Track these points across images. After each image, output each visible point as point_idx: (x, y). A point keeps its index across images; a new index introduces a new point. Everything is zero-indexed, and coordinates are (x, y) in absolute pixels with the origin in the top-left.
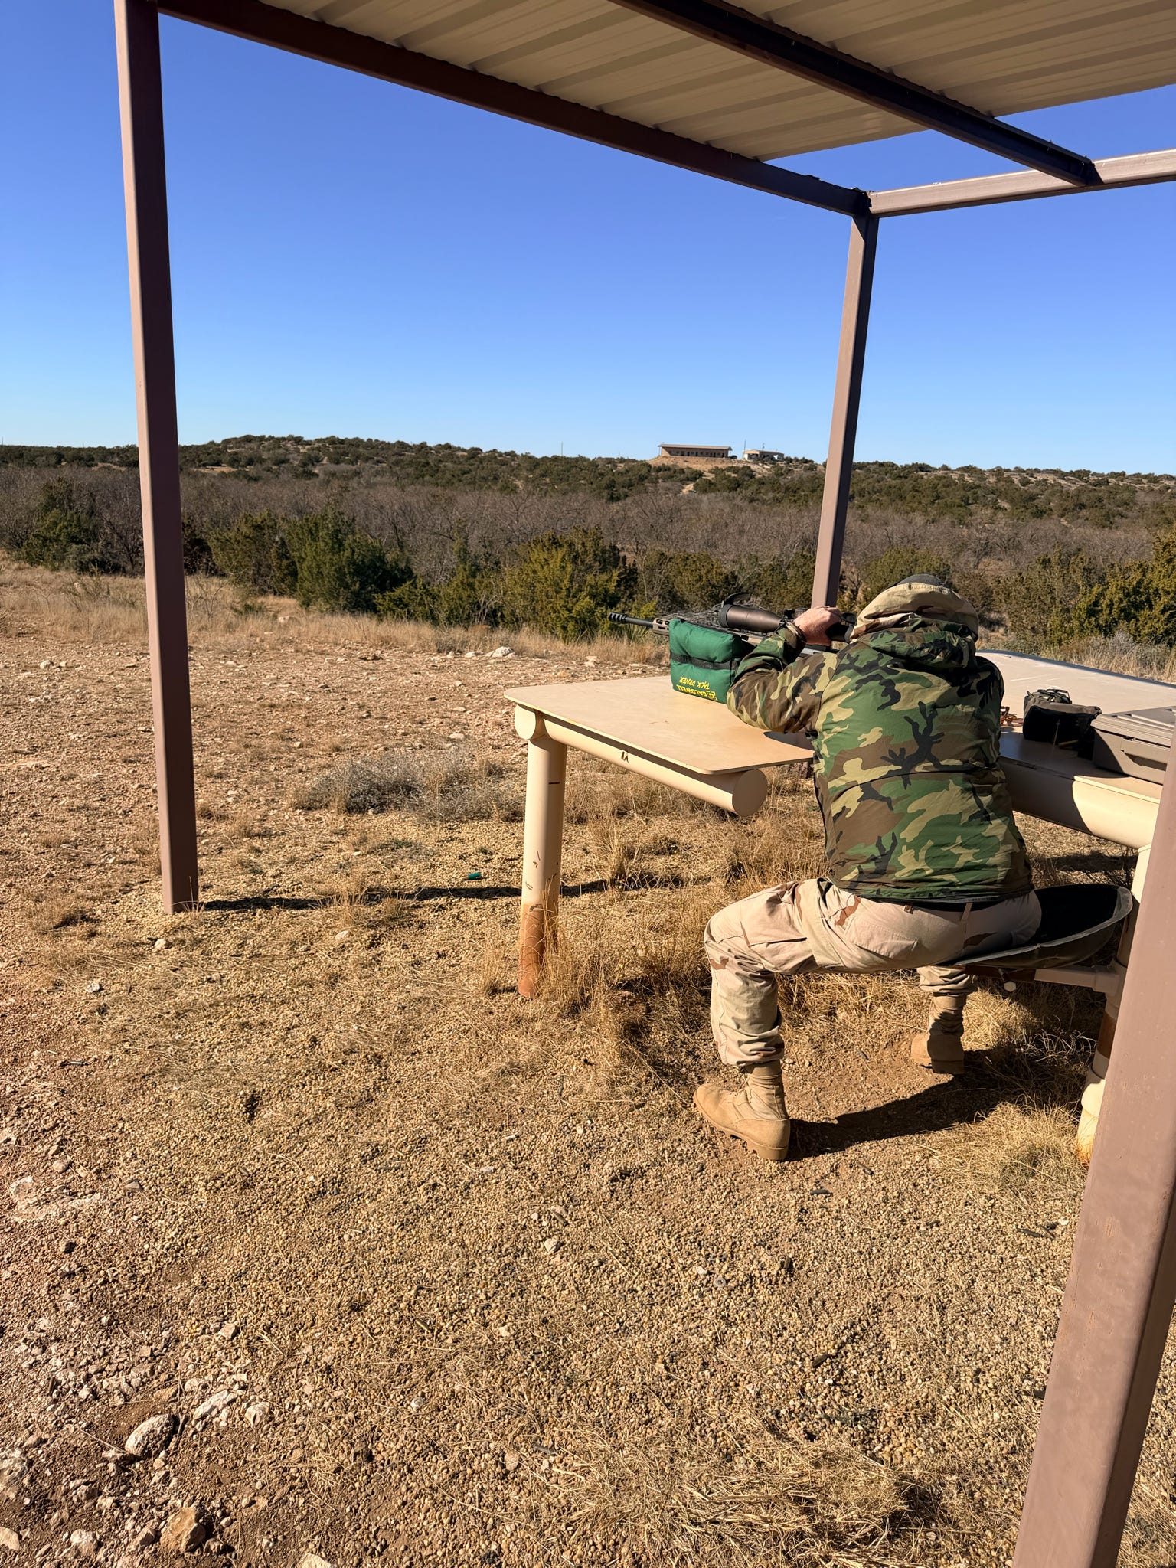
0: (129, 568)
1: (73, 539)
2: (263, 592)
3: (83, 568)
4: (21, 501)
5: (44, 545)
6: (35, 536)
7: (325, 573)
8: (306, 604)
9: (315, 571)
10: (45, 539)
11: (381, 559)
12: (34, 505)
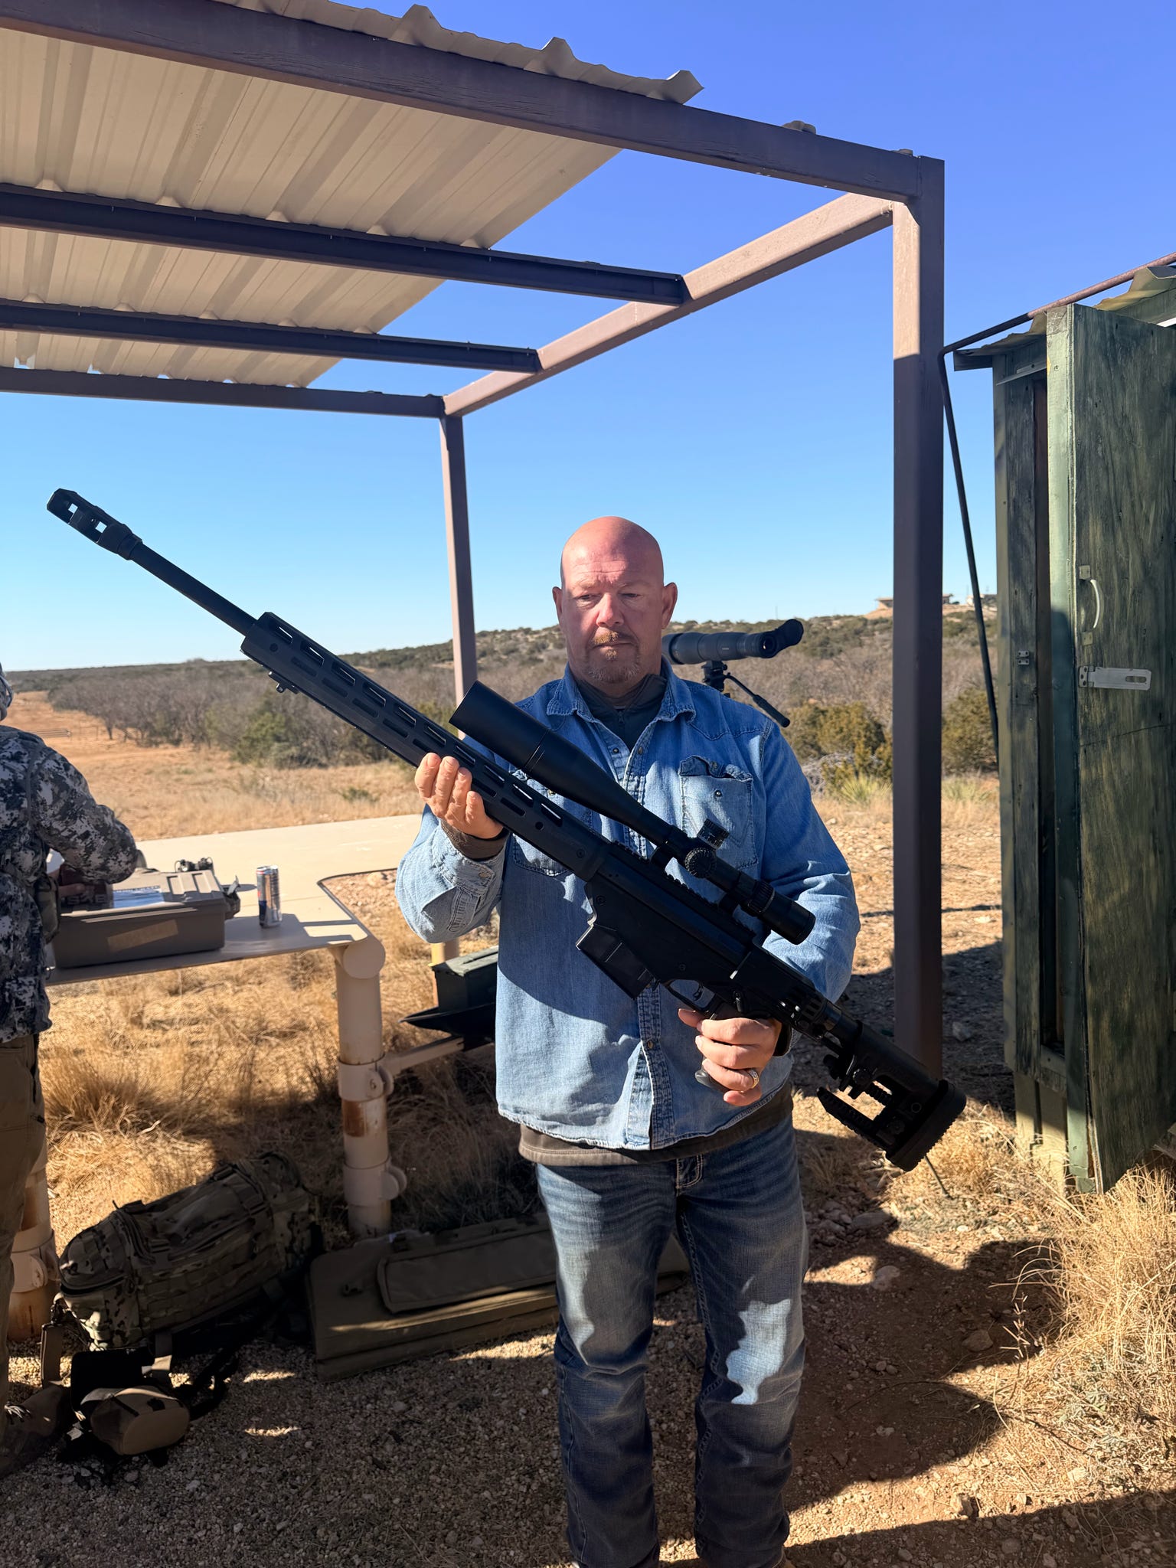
0: (324, 760)
1: (278, 739)
3: (281, 764)
4: (241, 708)
5: (252, 746)
6: (245, 738)
10: (253, 740)
12: (251, 710)
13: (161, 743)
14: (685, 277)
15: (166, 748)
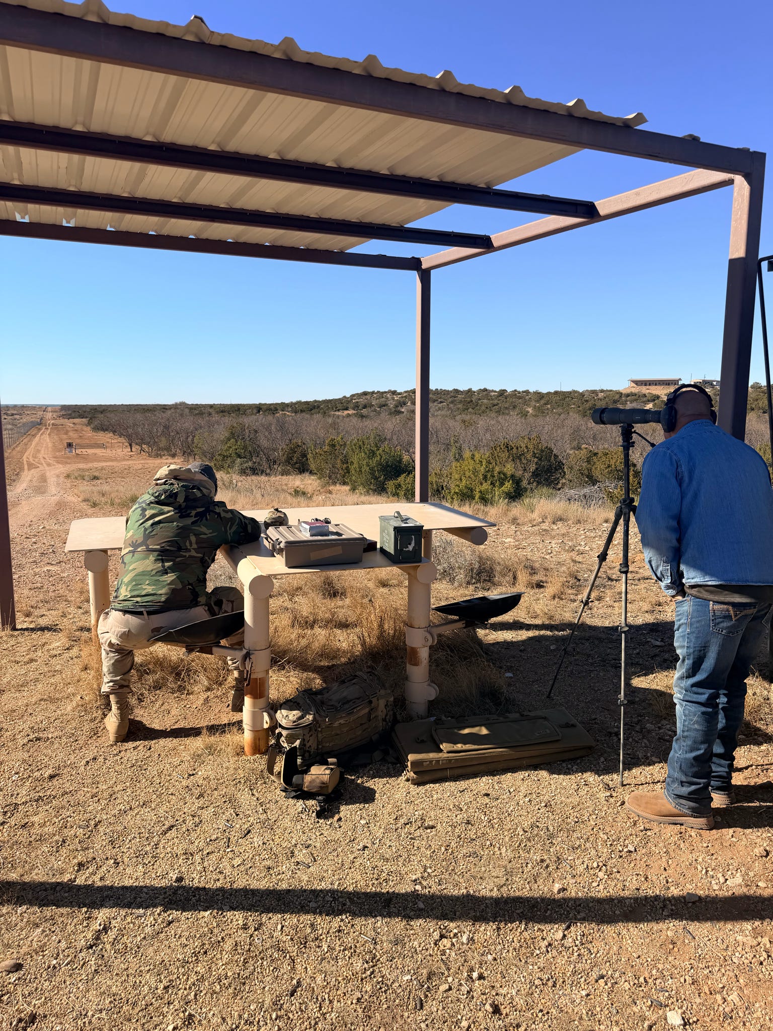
0: (268, 471)
1: (239, 456)
2: (334, 483)
3: (243, 472)
4: (216, 436)
5: (223, 460)
6: (219, 455)
7: (363, 471)
8: (353, 489)
9: (358, 470)
10: (224, 456)
11: (400, 461)
12: (222, 437)
13: (164, 455)
14: (596, 203)
15: (167, 459)
